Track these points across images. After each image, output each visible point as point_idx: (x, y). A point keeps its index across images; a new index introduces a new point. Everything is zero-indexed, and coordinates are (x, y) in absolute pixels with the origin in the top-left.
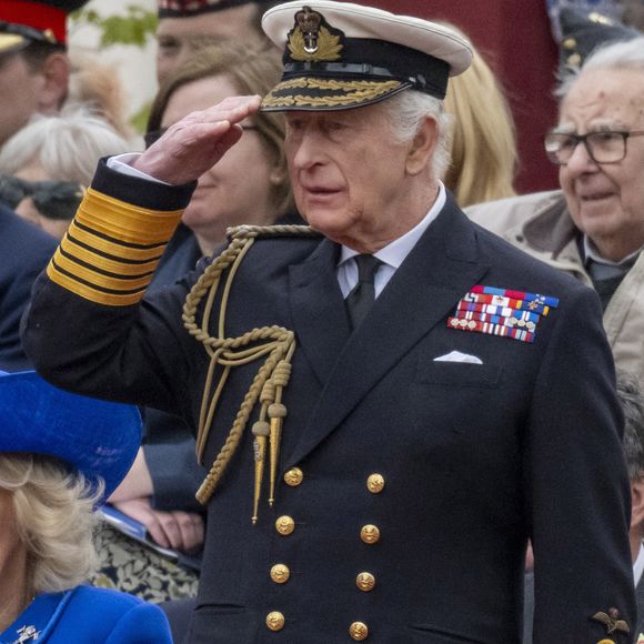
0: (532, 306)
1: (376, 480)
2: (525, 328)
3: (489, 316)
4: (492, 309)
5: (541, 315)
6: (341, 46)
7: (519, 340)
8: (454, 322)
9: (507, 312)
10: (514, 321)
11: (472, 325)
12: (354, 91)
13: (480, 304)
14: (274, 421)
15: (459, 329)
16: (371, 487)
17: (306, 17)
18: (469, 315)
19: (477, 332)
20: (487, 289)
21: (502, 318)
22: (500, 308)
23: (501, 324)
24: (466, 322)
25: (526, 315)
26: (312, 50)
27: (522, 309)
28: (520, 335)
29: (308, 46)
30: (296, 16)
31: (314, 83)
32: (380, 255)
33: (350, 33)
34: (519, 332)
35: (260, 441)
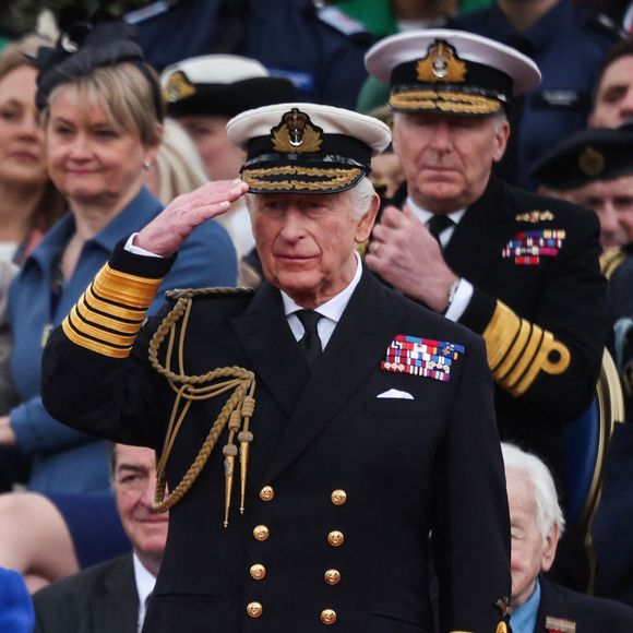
0: (446, 352)
1: (339, 495)
2: (442, 370)
3: (413, 361)
4: (414, 354)
5: (453, 360)
6: (321, 141)
7: (438, 380)
8: (387, 365)
9: (426, 357)
10: (434, 364)
11: (402, 368)
12: (335, 177)
13: (405, 350)
14: (244, 446)
15: (391, 370)
16: (335, 500)
17: (295, 117)
18: (397, 359)
19: (405, 374)
20: (408, 338)
21: (424, 362)
22: (421, 354)
23: (424, 367)
24: (395, 365)
25: (442, 360)
26: (297, 144)
27: (438, 355)
28: (439, 376)
29: (294, 141)
30: (284, 116)
31: (302, 171)
32: (320, 310)
33: (328, 129)
34: (438, 373)
35: (230, 460)
